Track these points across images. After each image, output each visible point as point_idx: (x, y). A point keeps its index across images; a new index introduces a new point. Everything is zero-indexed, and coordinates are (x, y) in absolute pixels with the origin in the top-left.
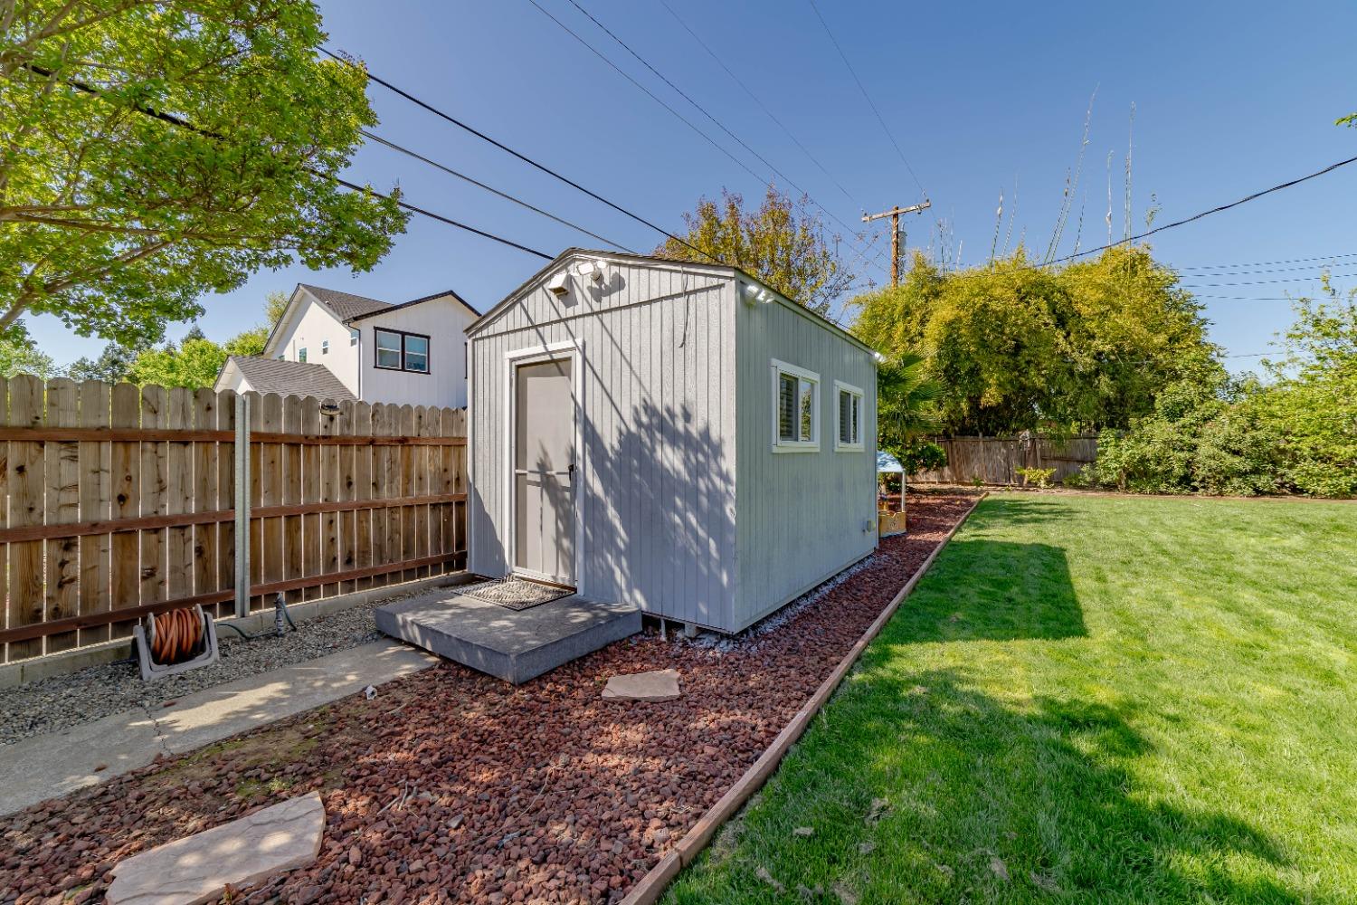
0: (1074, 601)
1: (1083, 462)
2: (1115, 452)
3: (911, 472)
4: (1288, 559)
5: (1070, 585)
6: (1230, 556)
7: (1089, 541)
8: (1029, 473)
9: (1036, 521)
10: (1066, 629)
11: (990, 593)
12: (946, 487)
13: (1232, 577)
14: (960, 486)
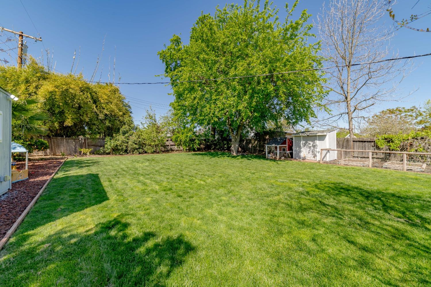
0: (104, 190)
1: (101, 146)
2: (110, 144)
3: (30, 152)
4: (147, 168)
5: (101, 185)
6: (137, 169)
7: (105, 171)
8: (83, 150)
9: (88, 166)
10: (102, 199)
11: (74, 195)
12: (48, 157)
13: (138, 174)
14: (55, 156)
